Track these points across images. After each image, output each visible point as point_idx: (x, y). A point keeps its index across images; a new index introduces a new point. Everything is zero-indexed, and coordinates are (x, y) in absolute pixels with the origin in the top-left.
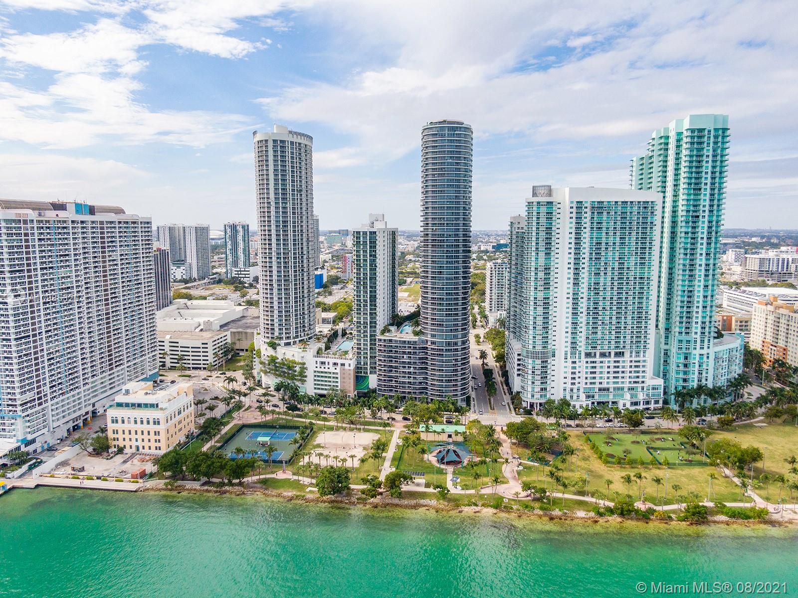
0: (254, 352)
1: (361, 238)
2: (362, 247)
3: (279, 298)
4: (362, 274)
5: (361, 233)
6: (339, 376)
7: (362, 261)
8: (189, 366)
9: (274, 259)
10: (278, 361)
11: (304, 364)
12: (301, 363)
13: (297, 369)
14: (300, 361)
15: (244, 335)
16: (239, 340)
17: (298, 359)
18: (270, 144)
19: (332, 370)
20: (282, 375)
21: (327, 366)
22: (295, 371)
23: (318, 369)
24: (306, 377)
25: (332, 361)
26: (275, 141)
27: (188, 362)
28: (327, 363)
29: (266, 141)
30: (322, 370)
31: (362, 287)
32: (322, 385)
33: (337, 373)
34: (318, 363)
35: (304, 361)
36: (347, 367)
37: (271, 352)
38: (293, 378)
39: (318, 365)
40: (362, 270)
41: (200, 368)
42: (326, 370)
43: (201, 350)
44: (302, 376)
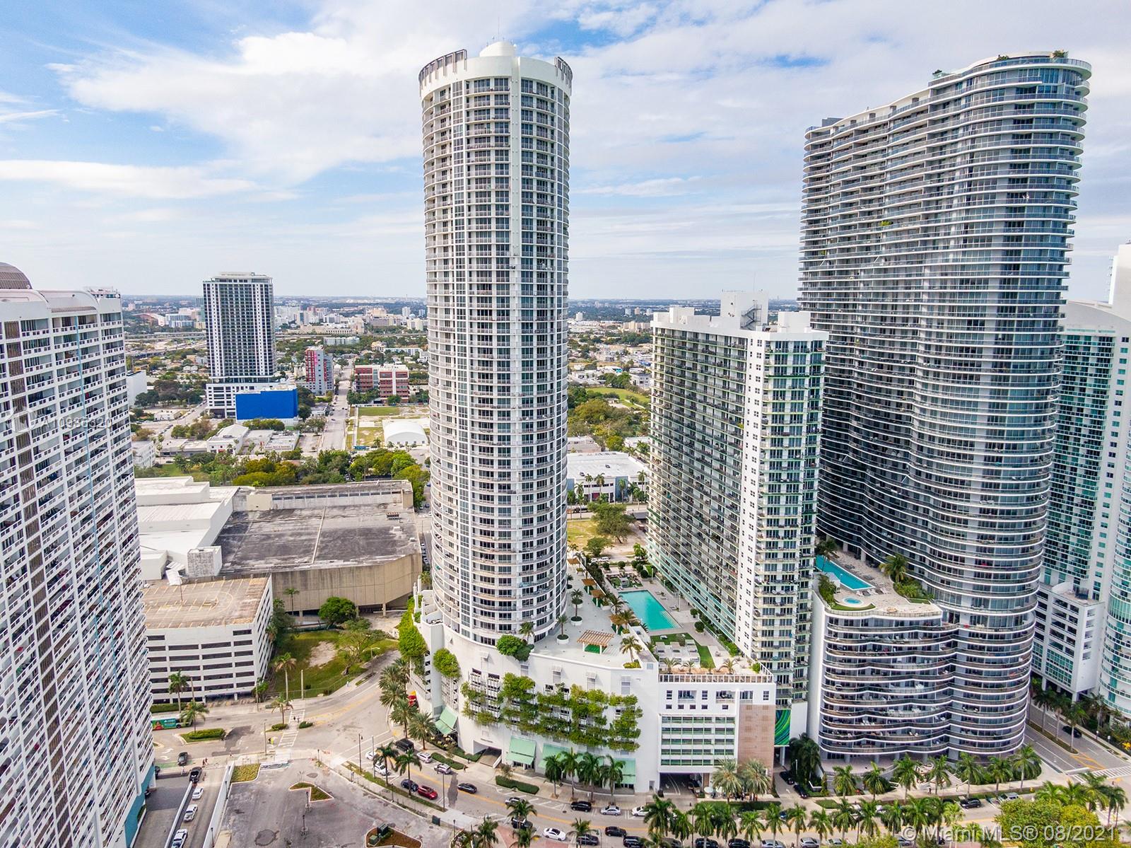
0: (427, 659)
1: (790, 359)
2: (789, 383)
3: (525, 521)
4: (785, 454)
5: (791, 347)
6: (736, 726)
7: (787, 419)
8: (197, 694)
9: (516, 416)
10: (534, 691)
11: (632, 700)
12: (618, 701)
13: (611, 715)
14: (618, 694)
15: (298, 578)
16: (291, 592)
17: (610, 687)
18: (515, 91)
19: (715, 710)
20: (553, 729)
21: (698, 701)
22: (603, 721)
23: (675, 712)
24: (637, 734)
25: (713, 688)
26: (526, 83)
27: (196, 684)
28: (699, 696)
29: (502, 81)
30: (686, 712)
31: (784, 488)
32: (685, 752)
33: (731, 720)
34: (675, 695)
35: (632, 693)
36: (757, 700)
37: (506, 666)
38: (594, 739)
39: (675, 701)
40: (786, 443)
41: (230, 697)
42: (698, 712)
43: (232, 649)
44: (626, 734)
